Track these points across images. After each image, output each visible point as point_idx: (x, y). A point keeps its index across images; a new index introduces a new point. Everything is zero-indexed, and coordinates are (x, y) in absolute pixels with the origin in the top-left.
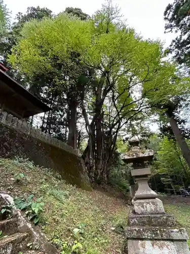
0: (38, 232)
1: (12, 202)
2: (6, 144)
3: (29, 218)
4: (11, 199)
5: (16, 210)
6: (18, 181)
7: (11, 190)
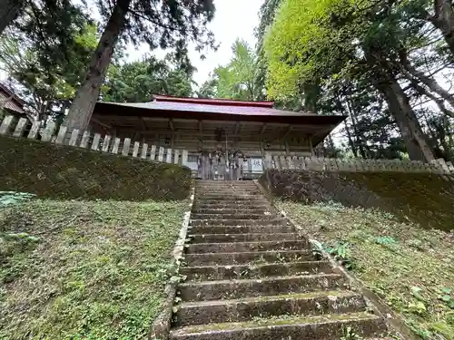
0: (353, 276)
1: (320, 247)
2: (302, 189)
3: (340, 262)
4: (319, 245)
5: (326, 254)
6: (322, 228)
7: (318, 236)
